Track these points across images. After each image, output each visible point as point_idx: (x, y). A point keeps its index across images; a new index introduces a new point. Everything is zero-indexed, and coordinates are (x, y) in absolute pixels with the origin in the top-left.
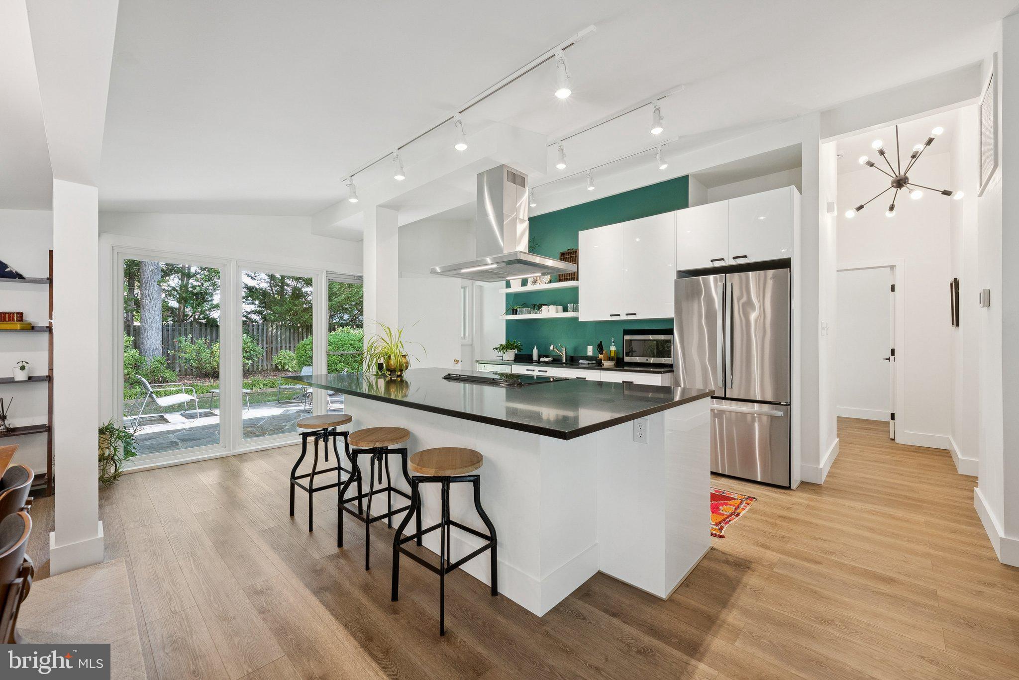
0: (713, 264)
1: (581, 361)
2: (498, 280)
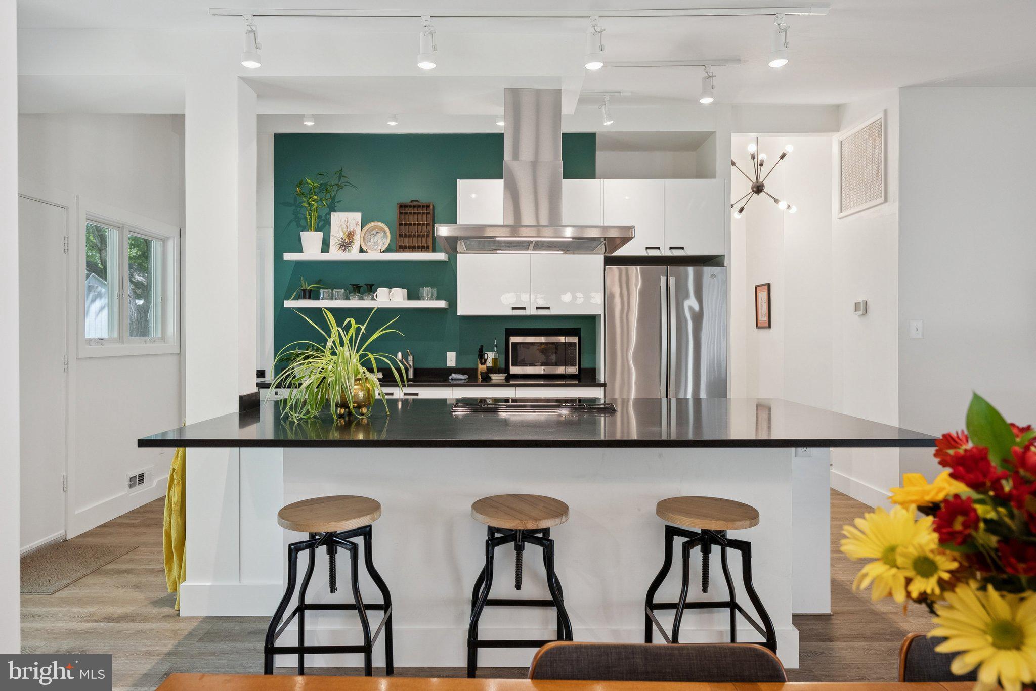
0: (647, 252)
1: (454, 376)
2: (489, 252)
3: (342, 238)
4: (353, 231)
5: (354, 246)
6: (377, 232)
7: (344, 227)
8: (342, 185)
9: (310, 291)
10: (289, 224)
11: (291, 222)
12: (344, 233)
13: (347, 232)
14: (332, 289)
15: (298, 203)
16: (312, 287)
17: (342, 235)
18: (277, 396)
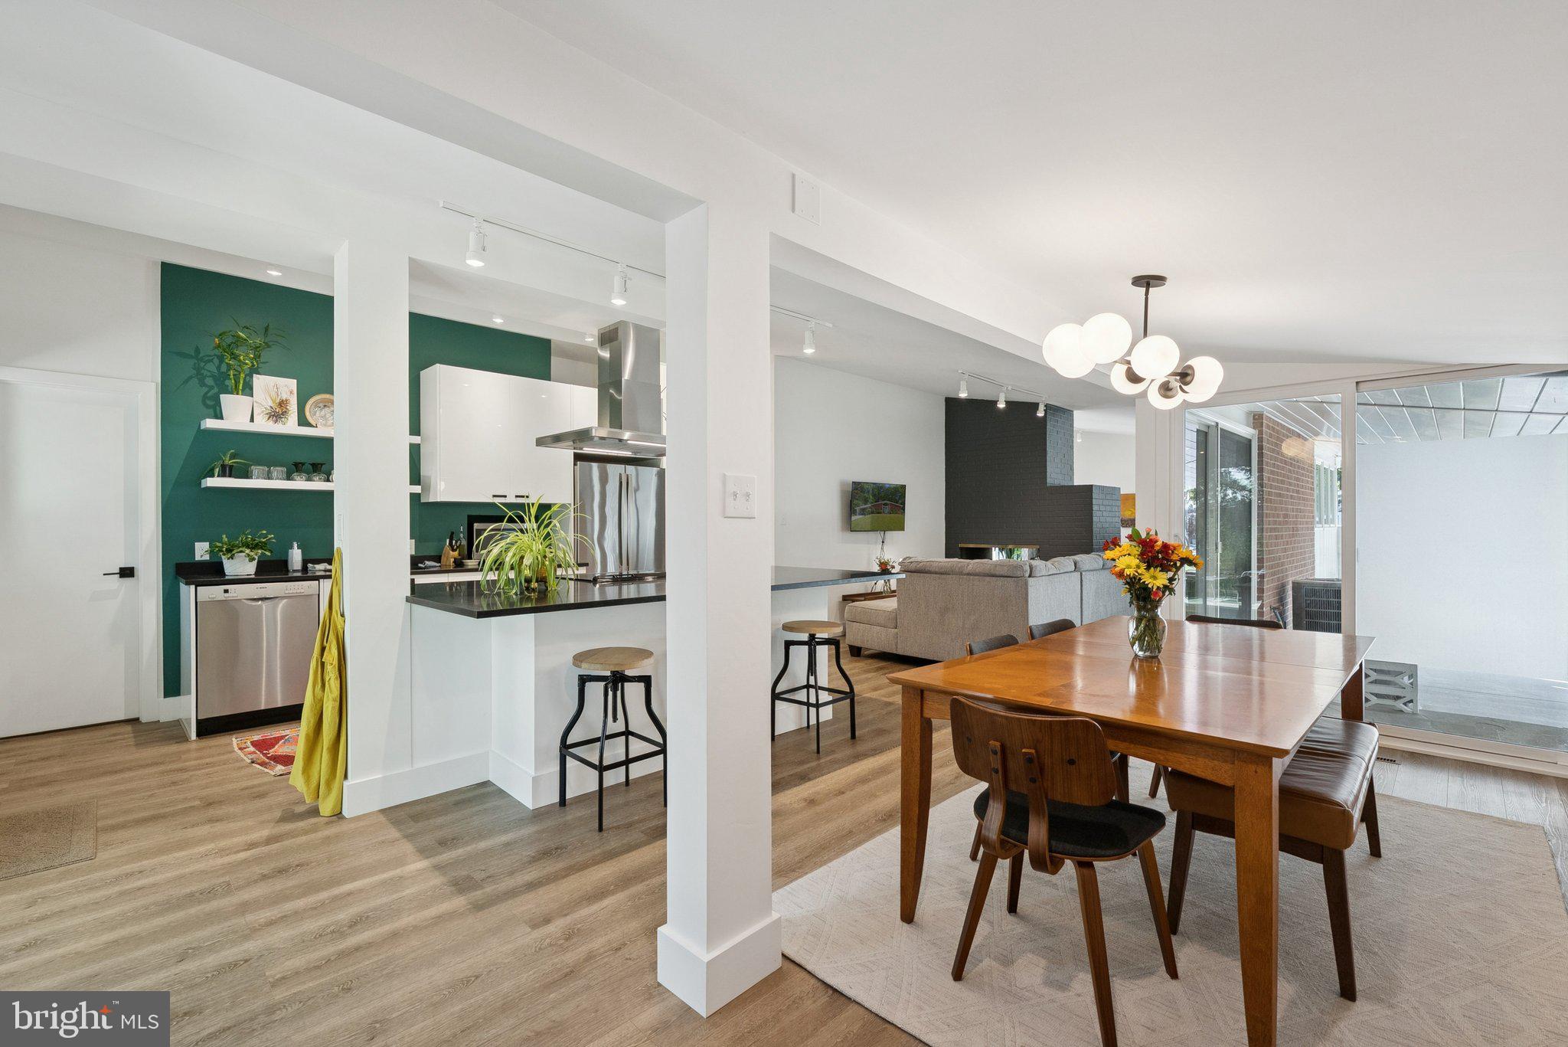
3: (271, 407)
4: (286, 400)
5: (289, 418)
6: (325, 406)
7: (273, 394)
8: (270, 344)
9: (231, 467)
10: (186, 381)
11: (191, 377)
12: (274, 402)
13: (278, 401)
14: (269, 467)
15: (201, 355)
16: (235, 462)
17: (270, 403)
18: (227, 595)
